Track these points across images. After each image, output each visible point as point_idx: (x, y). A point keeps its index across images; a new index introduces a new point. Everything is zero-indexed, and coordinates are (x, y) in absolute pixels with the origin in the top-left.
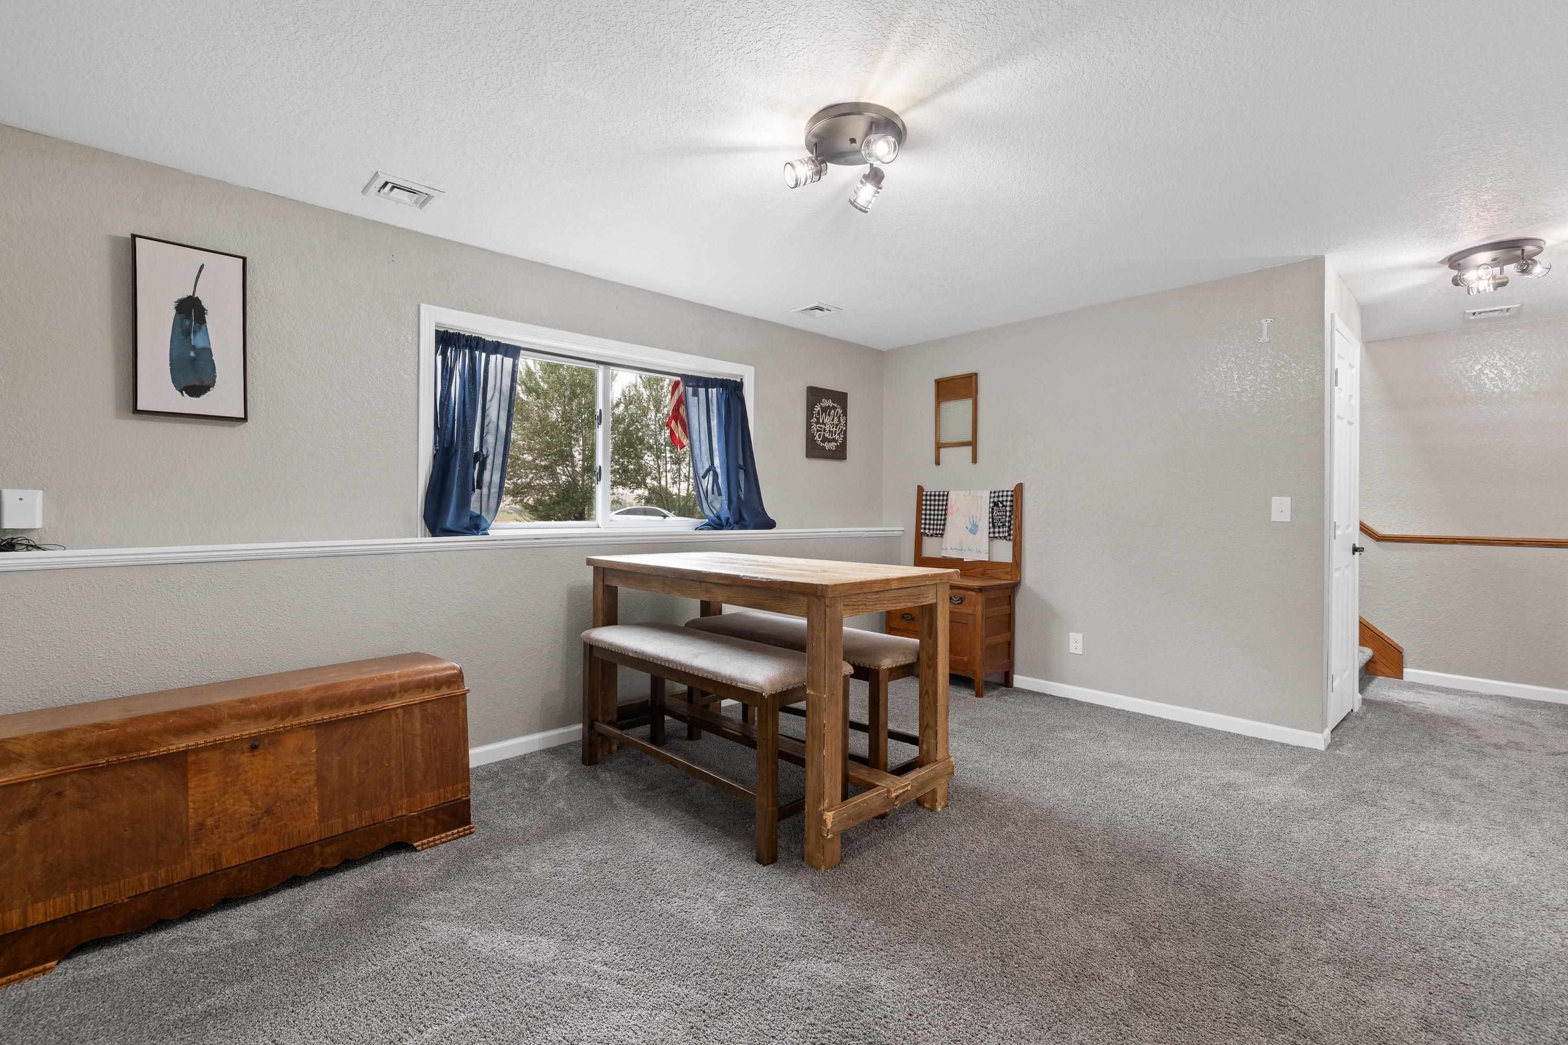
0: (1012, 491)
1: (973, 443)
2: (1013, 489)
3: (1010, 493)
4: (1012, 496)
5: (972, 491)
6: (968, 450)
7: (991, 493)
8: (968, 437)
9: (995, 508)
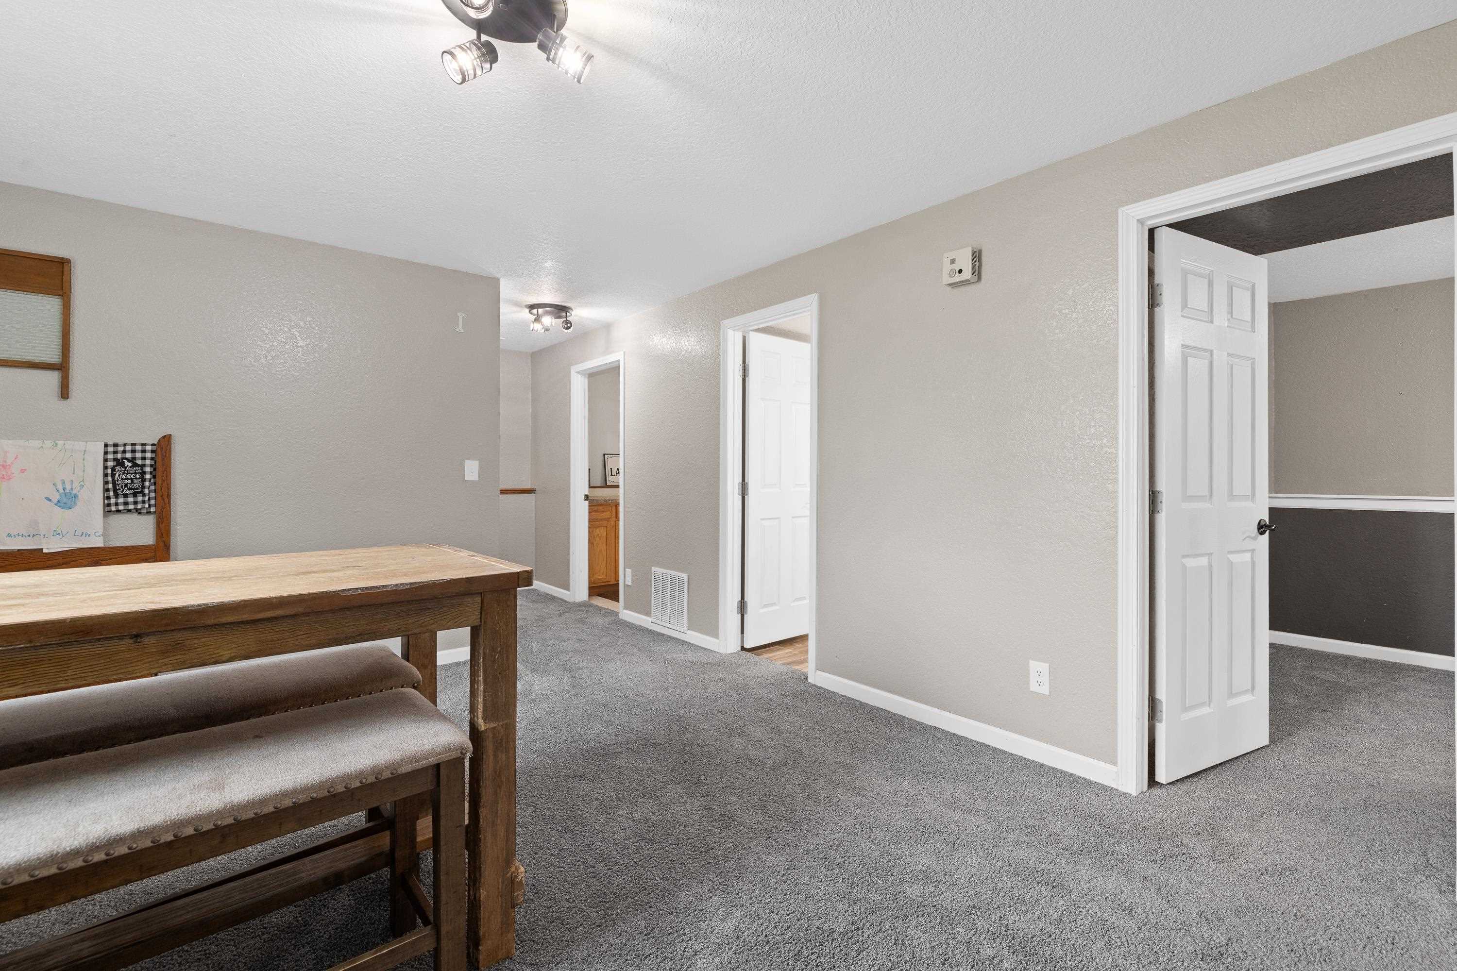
0: (153, 445)
1: (62, 367)
2: (155, 442)
3: (149, 448)
4: (153, 452)
5: (60, 443)
6: (54, 377)
7: (106, 445)
8: (54, 357)
9: (118, 468)
